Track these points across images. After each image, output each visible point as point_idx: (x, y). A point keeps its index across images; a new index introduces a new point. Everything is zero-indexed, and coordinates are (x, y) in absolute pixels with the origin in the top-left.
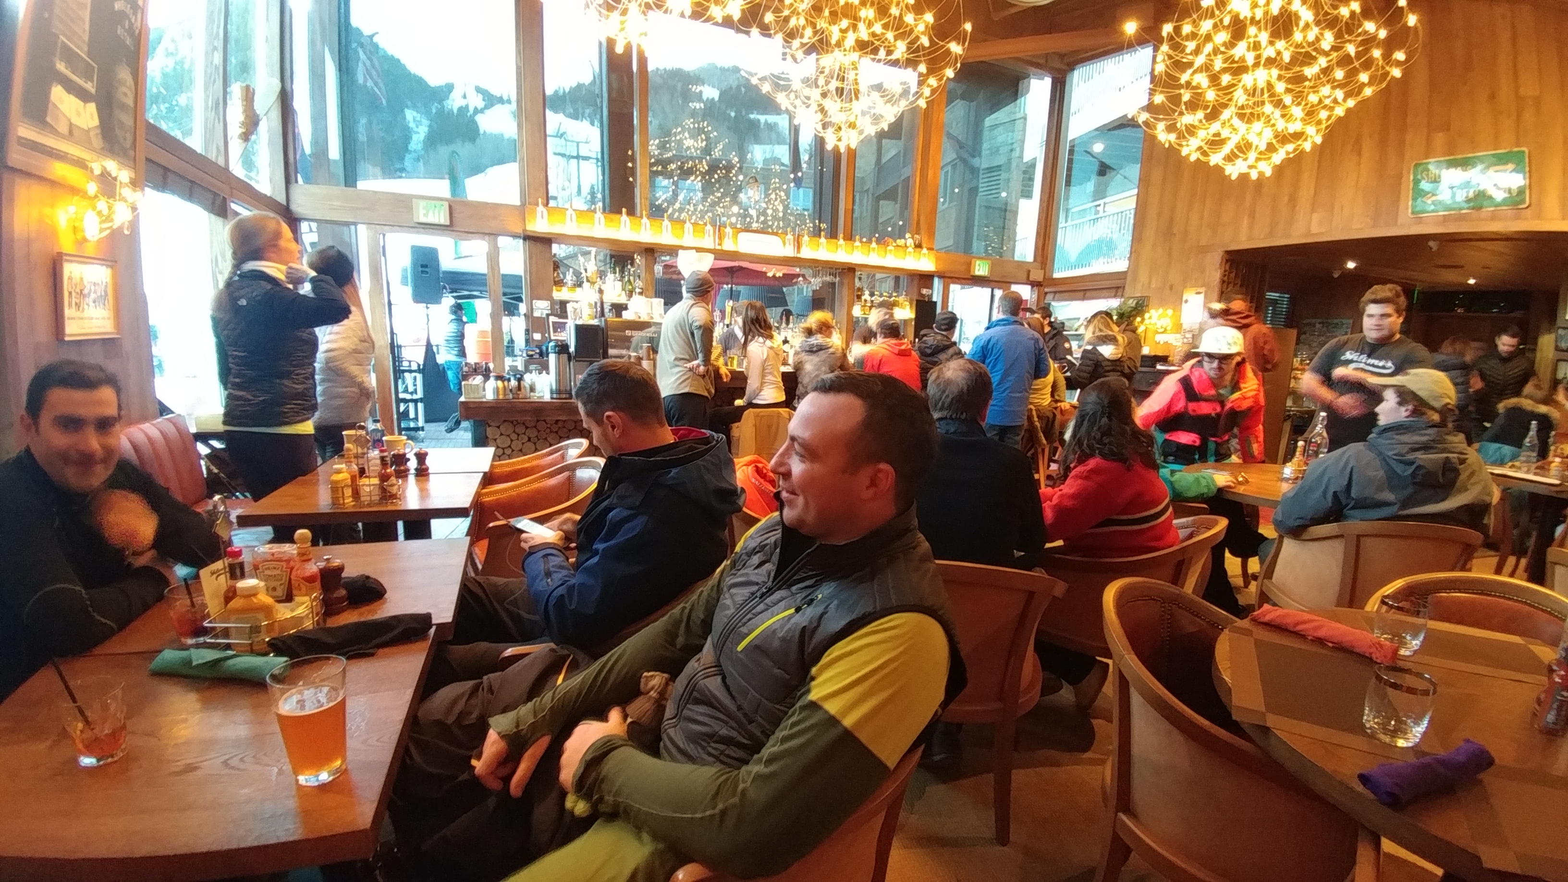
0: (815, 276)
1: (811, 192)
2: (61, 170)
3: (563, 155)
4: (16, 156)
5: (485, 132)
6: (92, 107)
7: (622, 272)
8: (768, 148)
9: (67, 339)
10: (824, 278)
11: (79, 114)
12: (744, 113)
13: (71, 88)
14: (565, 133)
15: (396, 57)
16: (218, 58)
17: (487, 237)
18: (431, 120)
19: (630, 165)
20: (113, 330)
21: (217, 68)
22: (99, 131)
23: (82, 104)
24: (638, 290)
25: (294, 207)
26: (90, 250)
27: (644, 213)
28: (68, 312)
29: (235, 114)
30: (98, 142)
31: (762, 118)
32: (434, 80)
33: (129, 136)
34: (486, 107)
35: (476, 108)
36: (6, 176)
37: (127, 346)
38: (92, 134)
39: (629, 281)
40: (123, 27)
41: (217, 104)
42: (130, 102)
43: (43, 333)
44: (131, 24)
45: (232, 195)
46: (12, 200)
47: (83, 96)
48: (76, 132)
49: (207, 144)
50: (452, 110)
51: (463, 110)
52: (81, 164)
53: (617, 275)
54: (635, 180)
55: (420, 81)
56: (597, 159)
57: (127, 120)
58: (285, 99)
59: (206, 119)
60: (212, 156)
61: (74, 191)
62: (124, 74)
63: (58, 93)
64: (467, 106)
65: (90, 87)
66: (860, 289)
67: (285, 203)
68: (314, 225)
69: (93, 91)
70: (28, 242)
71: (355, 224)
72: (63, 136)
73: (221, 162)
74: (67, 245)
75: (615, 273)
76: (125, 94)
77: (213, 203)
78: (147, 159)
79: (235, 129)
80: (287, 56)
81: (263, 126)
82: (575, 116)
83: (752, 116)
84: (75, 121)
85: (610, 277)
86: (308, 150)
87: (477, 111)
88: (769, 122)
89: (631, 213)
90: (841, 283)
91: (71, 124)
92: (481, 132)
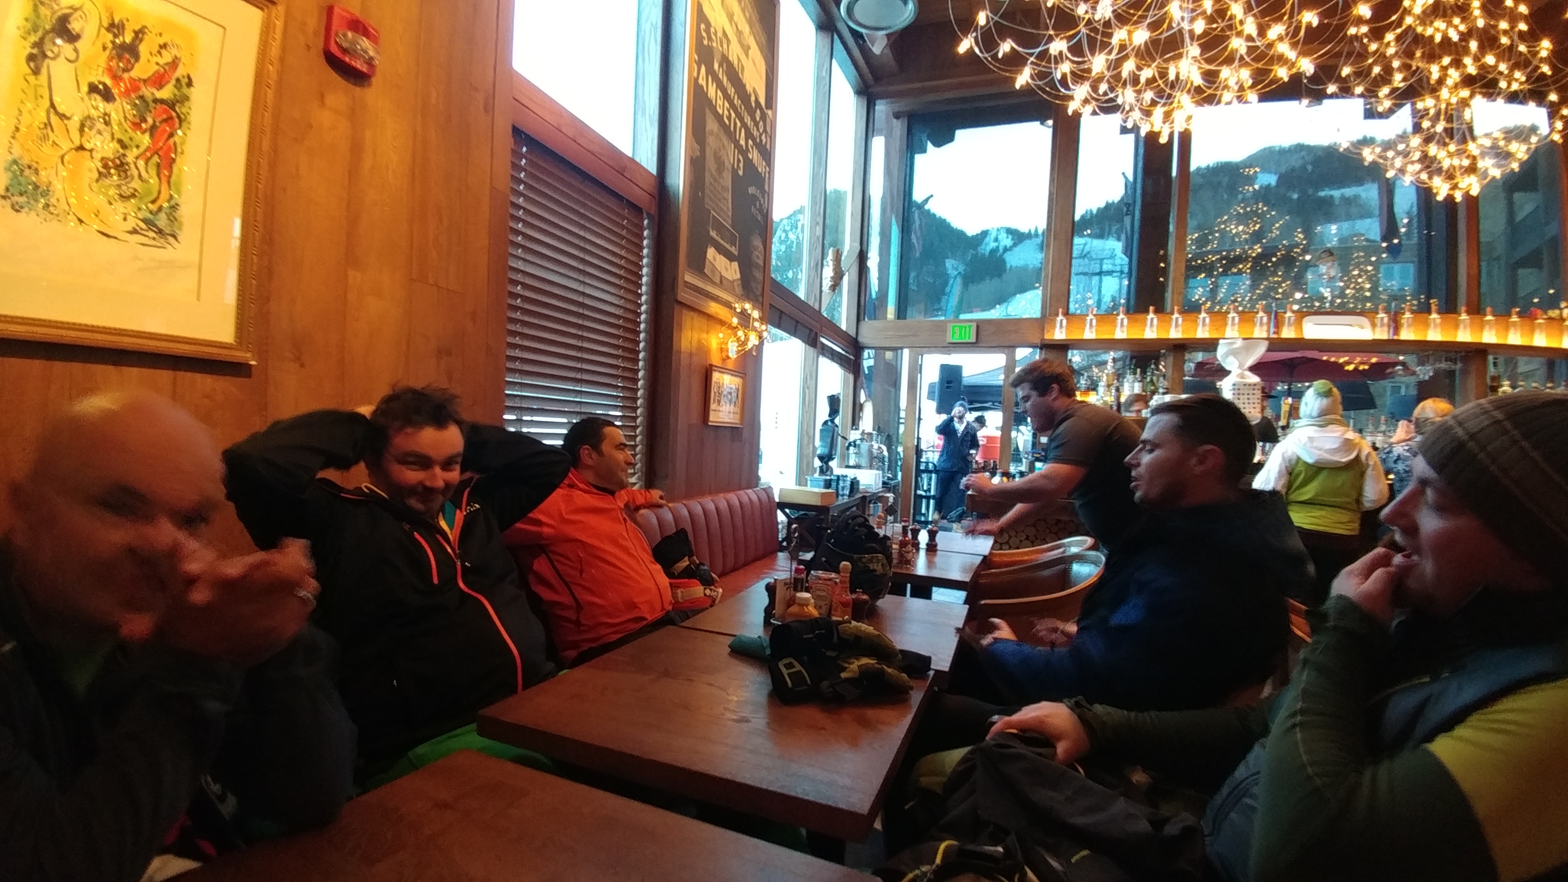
0: (1421, 363)
1: (1411, 269)
2: (714, 308)
3: (1085, 274)
4: (683, 295)
5: (1011, 267)
6: (735, 265)
7: (1144, 372)
8: (1346, 225)
9: (710, 424)
10: (1438, 366)
11: (727, 269)
12: (1310, 192)
13: (721, 250)
14: (1089, 253)
15: (943, 217)
16: (819, 231)
17: (1006, 350)
18: (967, 265)
19: (1162, 265)
20: (738, 422)
21: (818, 238)
22: (739, 282)
23: (728, 262)
24: (1161, 390)
25: (861, 339)
26: (730, 365)
27: (1176, 308)
28: (713, 406)
29: (828, 272)
30: (738, 290)
31: (1336, 193)
32: (971, 231)
33: (760, 287)
34: (1015, 245)
35: (1006, 246)
36: (677, 308)
37: (746, 434)
38: (735, 284)
39: (1152, 381)
40: (755, 206)
41: (817, 264)
42: (761, 262)
43: (695, 418)
44: (761, 205)
45: (821, 331)
46: (680, 326)
47: (730, 257)
48: (724, 282)
49: (808, 294)
50: (984, 254)
51: (994, 251)
52: (728, 305)
53: (1137, 376)
54: (1166, 279)
55: (961, 234)
56: (1122, 272)
57: (758, 275)
58: (862, 257)
59: (809, 276)
60: (811, 303)
61: (722, 323)
62: (757, 242)
63: (711, 252)
64: (998, 247)
65: (734, 250)
66: (1496, 379)
67: (854, 336)
68: (872, 352)
69: (736, 253)
70: (691, 355)
71: (902, 348)
72: (713, 283)
73: (817, 307)
74: (715, 360)
75: (1135, 374)
76: (758, 257)
77: (809, 337)
78: (771, 305)
79: (827, 283)
80: (866, 224)
81: (846, 279)
82: (1101, 236)
83: (1322, 194)
84: (724, 274)
85: (1130, 377)
86: (874, 296)
87: (1006, 250)
88: (1347, 195)
89: (1160, 310)
90: (1465, 372)
91: (721, 276)
92: (1008, 266)
